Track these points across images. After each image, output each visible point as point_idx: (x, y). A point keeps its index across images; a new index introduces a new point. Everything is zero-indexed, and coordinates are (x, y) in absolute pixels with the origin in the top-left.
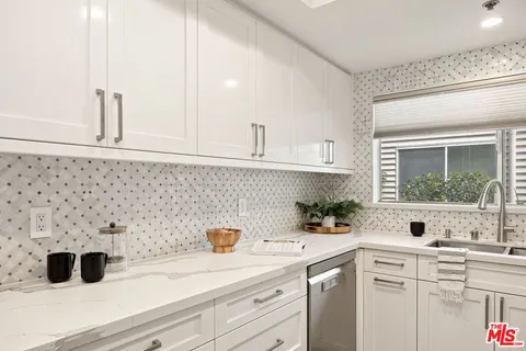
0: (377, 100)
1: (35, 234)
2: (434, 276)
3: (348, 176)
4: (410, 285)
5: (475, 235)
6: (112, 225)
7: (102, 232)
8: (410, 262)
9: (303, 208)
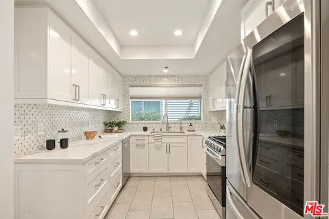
0: (131, 86)
1: (39, 133)
2: (153, 141)
3: (120, 112)
4: (147, 145)
5: (161, 130)
6: (63, 130)
7: (59, 132)
8: (146, 138)
9: (106, 124)
